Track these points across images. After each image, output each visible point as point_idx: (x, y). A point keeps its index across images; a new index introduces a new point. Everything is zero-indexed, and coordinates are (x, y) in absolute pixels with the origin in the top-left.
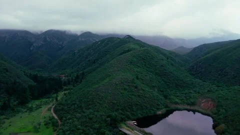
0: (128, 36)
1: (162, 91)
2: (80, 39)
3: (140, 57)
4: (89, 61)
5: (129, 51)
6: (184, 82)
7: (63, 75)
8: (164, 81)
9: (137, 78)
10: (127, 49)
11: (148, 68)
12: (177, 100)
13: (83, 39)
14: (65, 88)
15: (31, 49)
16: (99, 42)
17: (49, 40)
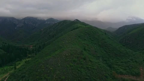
0: (76, 20)
1: (105, 60)
2: (46, 22)
3: (86, 32)
4: (50, 36)
5: (77, 28)
6: (121, 52)
7: (32, 46)
8: (106, 52)
9: (85, 49)
10: (76, 27)
11: (92, 41)
12: (121, 70)
13: (48, 23)
14: (29, 55)
15: (16, 28)
16: (57, 23)
17: (27, 23)
